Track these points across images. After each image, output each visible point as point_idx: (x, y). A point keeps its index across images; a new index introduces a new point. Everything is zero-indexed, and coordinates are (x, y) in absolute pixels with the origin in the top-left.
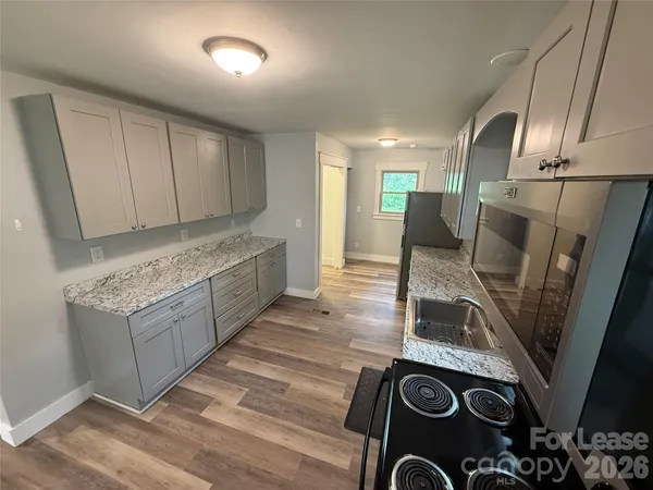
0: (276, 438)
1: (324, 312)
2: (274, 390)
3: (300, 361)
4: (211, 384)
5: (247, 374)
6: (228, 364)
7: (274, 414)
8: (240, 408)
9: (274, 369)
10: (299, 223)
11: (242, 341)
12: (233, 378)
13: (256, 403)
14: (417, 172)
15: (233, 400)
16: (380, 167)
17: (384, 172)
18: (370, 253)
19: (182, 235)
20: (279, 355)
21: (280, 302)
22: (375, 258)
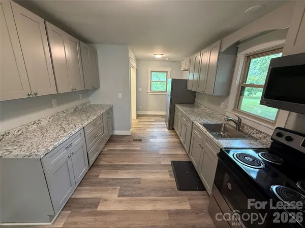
0: (149, 207)
1: (139, 140)
2: (135, 183)
3: (140, 165)
4: (96, 190)
5: (114, 179)
6: (100, 177)
7: (140, 195)
8: (121, 198)
9: (128, 173)
10: (120, 95)
11: (102, 163)
12: (107, 183)
13: (128, 193)
14: (167, 72)
15: (114, 196)
16: (150, 69)
17: (152, 72)
18: (147, 110)
19: (53, 103)
20: (127, 165)
21: (112, 139)
22: (149, 113)
